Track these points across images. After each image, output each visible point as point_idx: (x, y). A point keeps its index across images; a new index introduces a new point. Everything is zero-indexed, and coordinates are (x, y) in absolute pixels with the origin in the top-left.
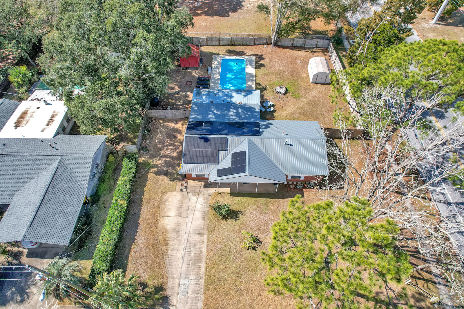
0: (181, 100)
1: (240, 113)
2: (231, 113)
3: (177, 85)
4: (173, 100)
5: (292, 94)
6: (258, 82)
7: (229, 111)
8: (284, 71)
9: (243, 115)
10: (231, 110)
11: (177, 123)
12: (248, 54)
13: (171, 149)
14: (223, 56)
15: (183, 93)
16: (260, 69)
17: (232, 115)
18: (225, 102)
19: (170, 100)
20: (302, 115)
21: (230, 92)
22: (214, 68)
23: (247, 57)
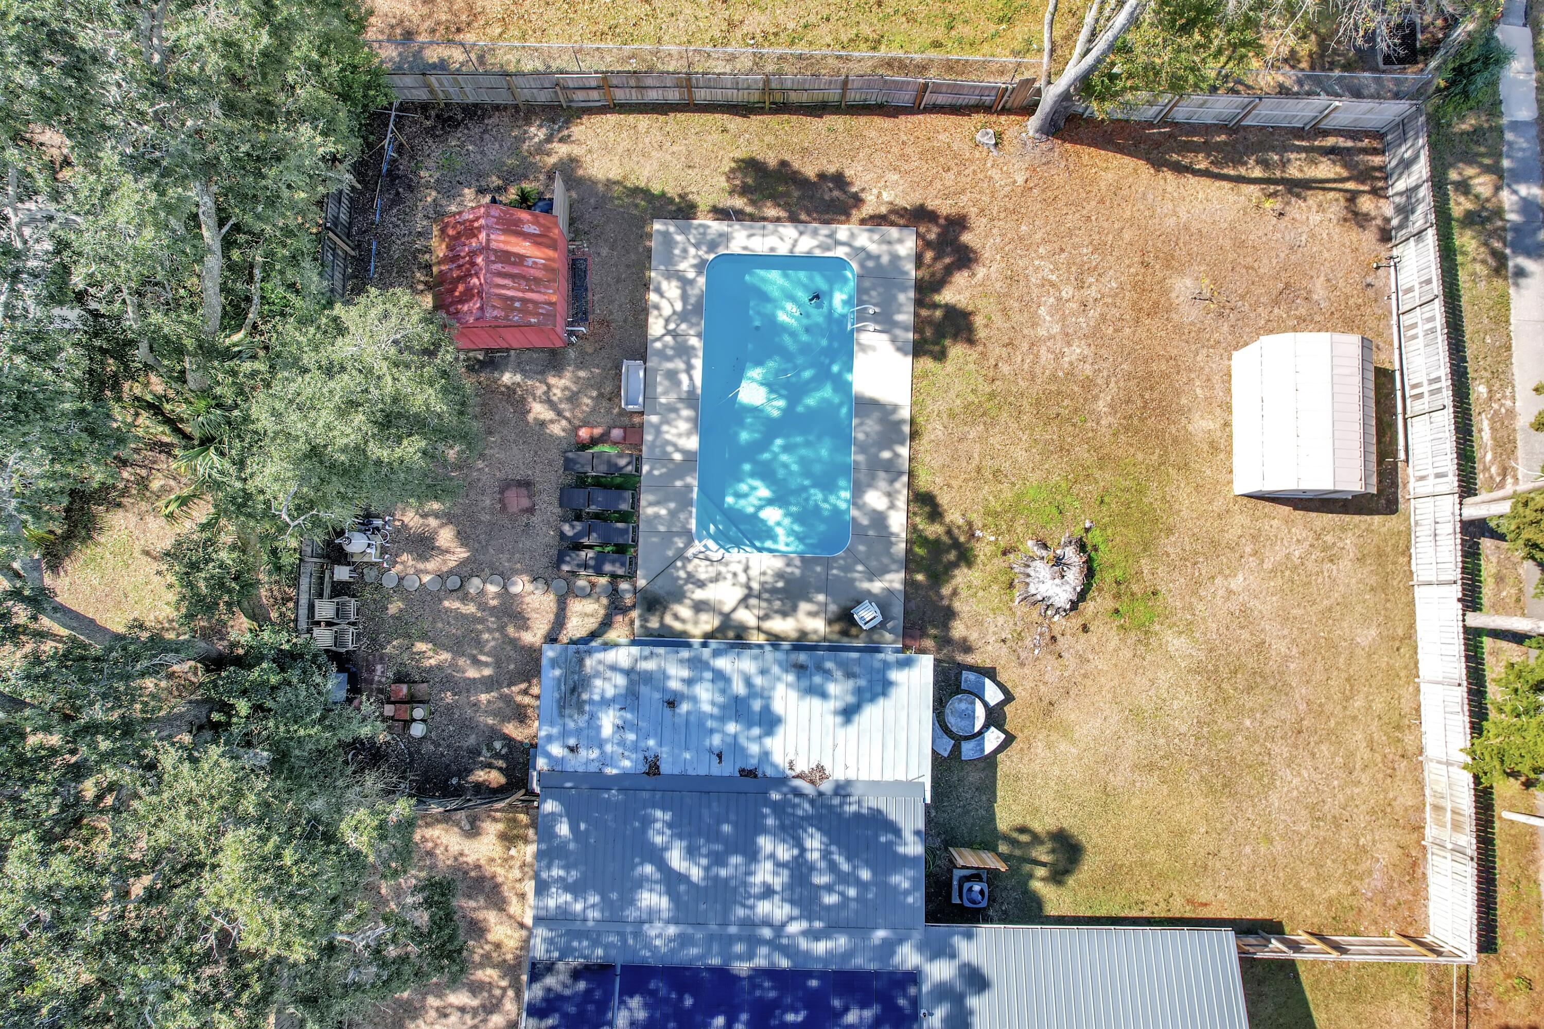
0: (479, 644)
1: (811, 868)
2: (764, 874)
3: (448, 518)
4: (439, 646)
5: (1117, 596)
6: (924, 482)
7: (752, 855)
8: (1088, 384)
9: (829, 888)
10: (765, 843)
11: (473, 832)
12: (871, 205)
13: (462, 1010)
14: (716, 226)
15: (492, 589)
16: (941, 356)
17: (768, 892)
18: (728, 769)
19: (421, 646)
20: (1151, 767)
21: (758, 681)
22: (662, 354)
23: (865, 239)
